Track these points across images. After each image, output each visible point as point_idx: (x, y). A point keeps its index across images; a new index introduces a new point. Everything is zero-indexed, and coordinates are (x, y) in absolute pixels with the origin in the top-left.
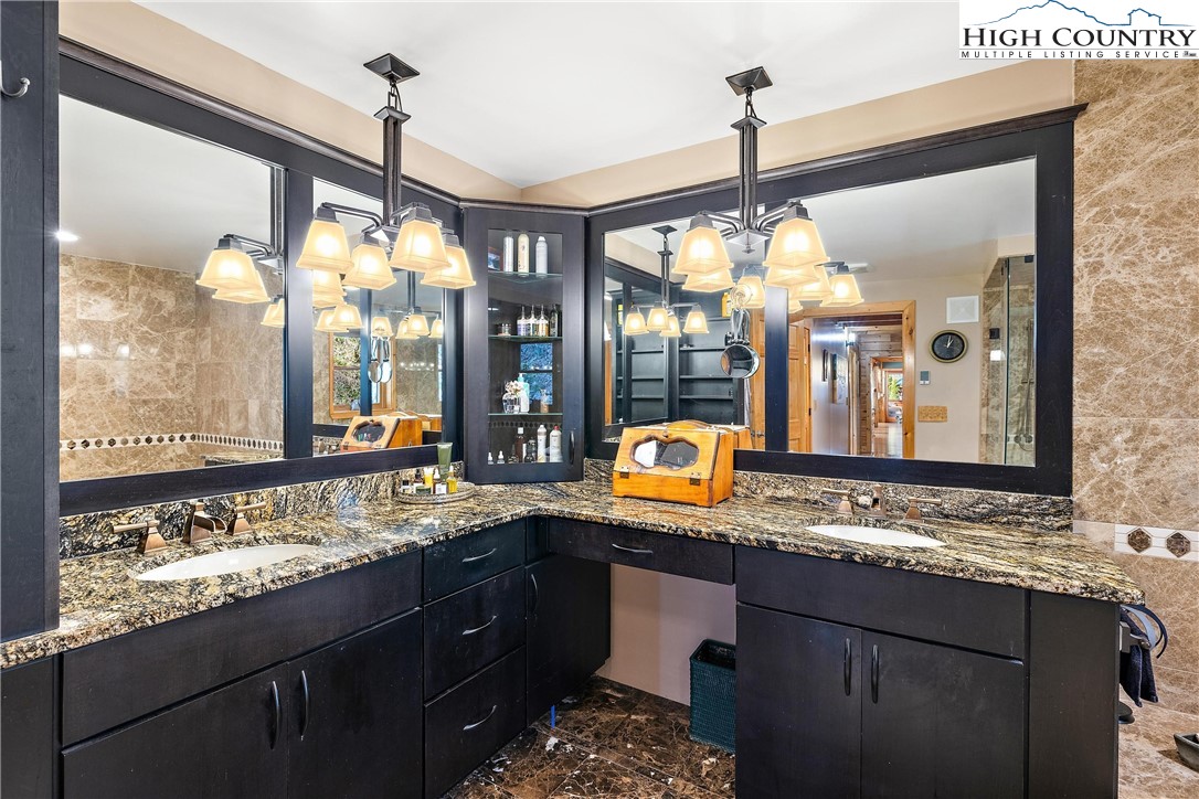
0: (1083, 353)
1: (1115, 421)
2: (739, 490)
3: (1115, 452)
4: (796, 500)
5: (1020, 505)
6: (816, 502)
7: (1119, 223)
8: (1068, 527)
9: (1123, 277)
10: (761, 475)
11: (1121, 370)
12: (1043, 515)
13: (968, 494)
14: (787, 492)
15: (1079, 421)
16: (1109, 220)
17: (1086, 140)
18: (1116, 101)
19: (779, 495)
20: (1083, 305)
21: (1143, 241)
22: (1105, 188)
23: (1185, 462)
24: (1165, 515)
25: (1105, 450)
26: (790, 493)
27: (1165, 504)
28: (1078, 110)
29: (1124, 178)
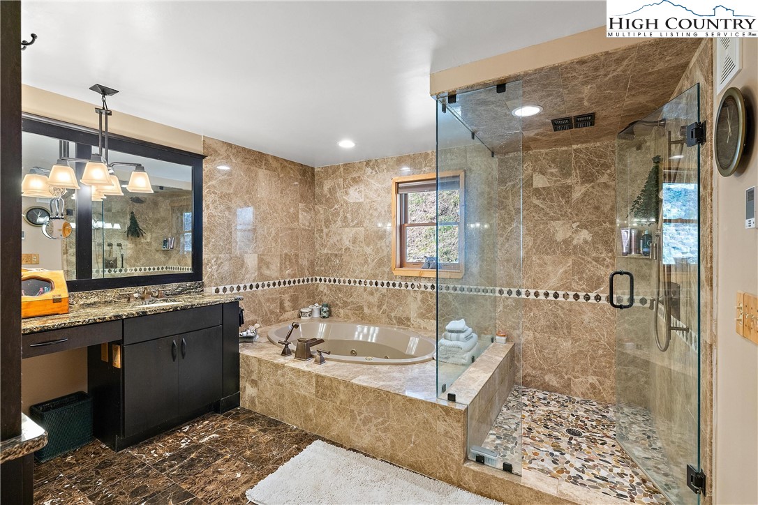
0: (205, 234)
1: (212, 256)
3: (212, 265)
4: (99, 302)
5: (190, 286)
6: (111, 301)
7: (213, 195)
8: (203, 290)
9: (213, 212)
10: (76, 294)
11: (213, 240)
12: (196, 288)
14: (93, 300)
15: (204, 256)
16: (211, 194)
17: (206, 166)
18: (212, 158)
19: (88, 302)
20: (205, 219)
21: (218, 202)
22: (210, 183)
23: (226, 267)
24: (222, 282)
25: (210, 265)
26: (96, 299)
27: (222, 279)
28: (204, 157)
29: (213, 182)
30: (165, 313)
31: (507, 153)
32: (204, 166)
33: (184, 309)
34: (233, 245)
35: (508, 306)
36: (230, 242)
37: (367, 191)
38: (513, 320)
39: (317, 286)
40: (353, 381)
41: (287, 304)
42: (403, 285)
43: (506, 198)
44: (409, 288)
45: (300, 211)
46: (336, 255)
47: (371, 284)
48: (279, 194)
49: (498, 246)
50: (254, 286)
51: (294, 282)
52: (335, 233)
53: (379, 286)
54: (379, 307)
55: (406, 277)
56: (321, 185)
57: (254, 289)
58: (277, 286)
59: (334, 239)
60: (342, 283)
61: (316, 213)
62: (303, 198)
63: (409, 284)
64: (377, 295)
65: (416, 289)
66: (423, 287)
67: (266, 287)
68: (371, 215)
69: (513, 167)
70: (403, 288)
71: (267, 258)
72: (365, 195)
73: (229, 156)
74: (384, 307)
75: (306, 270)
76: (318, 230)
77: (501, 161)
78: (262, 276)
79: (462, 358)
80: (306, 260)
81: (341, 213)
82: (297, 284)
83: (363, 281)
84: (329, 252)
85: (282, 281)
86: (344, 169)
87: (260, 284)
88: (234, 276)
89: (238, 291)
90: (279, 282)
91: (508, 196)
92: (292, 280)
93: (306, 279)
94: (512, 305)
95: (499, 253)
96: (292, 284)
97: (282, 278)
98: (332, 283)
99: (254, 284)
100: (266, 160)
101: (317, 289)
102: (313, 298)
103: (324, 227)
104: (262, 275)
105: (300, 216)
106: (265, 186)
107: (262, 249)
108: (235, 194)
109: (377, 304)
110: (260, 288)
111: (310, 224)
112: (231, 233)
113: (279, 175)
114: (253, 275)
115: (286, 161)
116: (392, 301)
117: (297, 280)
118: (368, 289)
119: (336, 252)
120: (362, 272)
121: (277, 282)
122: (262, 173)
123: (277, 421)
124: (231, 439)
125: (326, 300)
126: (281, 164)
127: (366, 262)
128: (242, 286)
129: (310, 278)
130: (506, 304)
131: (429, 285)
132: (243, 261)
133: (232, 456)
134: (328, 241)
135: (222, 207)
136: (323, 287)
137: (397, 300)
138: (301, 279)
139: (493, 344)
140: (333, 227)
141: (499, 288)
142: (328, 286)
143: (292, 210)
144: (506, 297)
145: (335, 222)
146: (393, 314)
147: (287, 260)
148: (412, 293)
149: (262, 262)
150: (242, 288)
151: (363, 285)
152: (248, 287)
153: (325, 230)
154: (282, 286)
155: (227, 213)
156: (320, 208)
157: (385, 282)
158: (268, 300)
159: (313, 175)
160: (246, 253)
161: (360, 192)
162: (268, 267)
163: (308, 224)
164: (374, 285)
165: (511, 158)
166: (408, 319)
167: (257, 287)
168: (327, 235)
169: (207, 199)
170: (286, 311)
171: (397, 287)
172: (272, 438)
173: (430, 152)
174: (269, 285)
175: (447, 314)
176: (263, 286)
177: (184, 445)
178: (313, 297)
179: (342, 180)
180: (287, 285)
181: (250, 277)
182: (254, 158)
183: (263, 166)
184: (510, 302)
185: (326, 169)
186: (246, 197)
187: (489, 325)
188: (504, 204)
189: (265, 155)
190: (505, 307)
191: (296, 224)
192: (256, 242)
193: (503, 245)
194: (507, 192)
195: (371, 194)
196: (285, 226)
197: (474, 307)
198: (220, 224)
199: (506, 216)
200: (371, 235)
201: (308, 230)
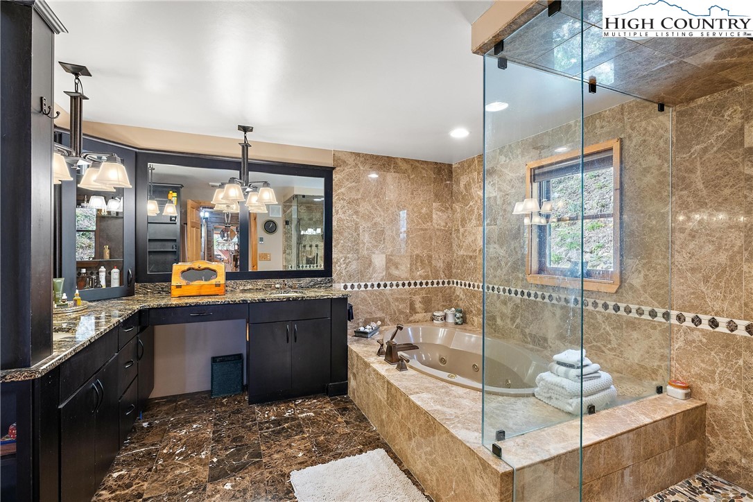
0: (335, 236)
1: (341, 255)
2: (228, 289)
3: (341, 264)
4: (253, 289)
5: (321, 281)
6: (261, 289)
7: (342, 201)
8: (331, 285)
9: (342, 216)
10: (238, 282)
11: (342, 242)
12: (326, 283)
13: (308, 280)
14: (249, 287)
15: (334, 256)
16: (339, 201)
17: (336, 177)
18: (341, 168)
19: (246, 288)
20: (334, 223)
21: (346, 208)
22: (339, 191)
23: (354, 266)
24: (350, 280)
25: (339, 263)
26: (251, 287)
27: (350, 277)
28: (334, 168)
29: (343, 190)
30: (280, 302)
31: (692, 99)
32: (334, 176)
33: (295, 300)
34: (361, 246)
35: (694, 341)
36: (358, 244)
37: (500, 183)
38: (703, 365)
39: (454, 289)
40: (412, 398)
41: (418, 306)
42: (539, 296)
43: (692, 171)
44: (546, 300)
45: (434, 211)
46: (471, 257)
47: (504, 291)
48: (409, 195)
49: (676, 247)
50: (382, 285)
51: (427, 283)
52: (470, 233)
53: (513, 295)
54: (513, 319)
55: (543, 287)
56: (458, 183)
57: (382, 287)
58: (406, 287)
59: (470, 239)
60: (476, 289)
61: (454, 211)
62: (437, 197)
63: (547, 295)
64: (510, 305)
65: (554, 302)
66: (563, 300)
67: (394, 287)
68: (505, 210)
69: (704, 120)
70: (539, 299)
71: (397, 260)
72: (499, 188)
73: (357, 165)
74: (518, 321)
75: (441, 272)
76: (456, 230)
77: (681, 114)
78: (390, 276)
79: (568, 404)
80: (441, 262)
81: (476, 211)
82: (430, 285)
83: (496, 287)
84: (465, 254)
85: (412, 282)
86: (479, 161)
87: (388, 283)
88: (361, 274)
89: (366, 288)
90: (409, 283)
91: (695, 168)
92: (424, 282)
93: (441, 281)
94: (701, 341)
95: (678, 258)
96: (424, 286)
97: (413, 279)
98: (467, 287)
99: (382, 283)
100: (396, 163)
101: (454, 293)
102: (451, 301)
103: (460, 227)
104: (390, 274)
105: (434, 216)
106: (394, 188)
107: (390, 250)
108: (363, 198)
109: (510, 316)
110: (388, 287)
111: (447, 224)
112: (358, 235)
113: (409, 176)
114: (381, 275)
115: (418, 161)
116: (526, 314)
117: (430, 281)
118: (502, 298)
119: (471, 254)
120: (495, 277)
121: (406, 282)
122: (391, 177)
123: (365, 418)
124: (320, 421)
125: (462, 305)
126: (412, 165)
127: (499, 265)
128: (369, 284)
129: (446, 281)
130: (690, 338)
131: (572, 298)
132: (371, 261)
133: (308, 437)
134: (464, 242)
135: (350, 212)
136: (459, 291)
137: (532, 314)
138: (435, 281)
139: (658, 396)
140: (469, 226)
141: (677, 312)
142: (464, 290)
143: (424, 210)
144: (689, 328)
145: (470, 220)
146: (527, 331)
147: (417, 261)
148: (550, 307)
149: (390, 262)
150: (369, 286)
151: (496, 292)
152: (376, 286)
153: (462, 230)
154: (412, 286)
155: (355, 217)
156: (457, 206)
157: (519, 291)
158: (397, 299)
159: (451, 172)
160: (374, 253)
161: (494, 184)
162: (397, 268)
163: (444, 224)
164: (507, 294)
165: (700, 106)
166: (545, 340)
167: (385, 286)
168: (463, 235)
169: (337, 205)
170: (417, 313)
171: (532, 298)
172: (349, 431)
173: (572, 122)
174: (397, 285)
175: (594, 340)
176: (391, 285)
177: (287, 414)
178: (449, 300)
179: (476, 173)
180: (418, 286)
181: (377, 276)
182: (385, 163)
183: (392, 170)
184: (696, 335)
185: (462, 164)
186: (374, 201)
187: (660, 367)
188: (687, 181)
189: (394, 158)
190: (687, 342)
191: (429, 224)
192: (384, 243)
193: (683, 246)
194: (692, 162)
195: (506, 187)
196: (416, 227)
197: (635, 335)
198: (348, 227)
199: (690, 199)
200: (505, 234)
201: (444, 230)
